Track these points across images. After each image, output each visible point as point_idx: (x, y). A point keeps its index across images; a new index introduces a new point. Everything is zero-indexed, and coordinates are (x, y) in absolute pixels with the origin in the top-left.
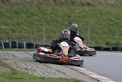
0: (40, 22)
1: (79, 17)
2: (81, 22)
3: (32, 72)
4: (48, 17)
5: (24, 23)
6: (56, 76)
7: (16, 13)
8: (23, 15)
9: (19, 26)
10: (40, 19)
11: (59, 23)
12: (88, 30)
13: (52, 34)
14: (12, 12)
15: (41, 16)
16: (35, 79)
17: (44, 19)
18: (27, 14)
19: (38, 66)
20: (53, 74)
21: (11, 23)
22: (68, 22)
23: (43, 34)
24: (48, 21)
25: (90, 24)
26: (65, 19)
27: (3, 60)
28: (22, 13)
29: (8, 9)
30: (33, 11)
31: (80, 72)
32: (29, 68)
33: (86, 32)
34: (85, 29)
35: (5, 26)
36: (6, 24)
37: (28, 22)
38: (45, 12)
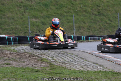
0: (70, 13)
1: (108, 6)
2: (110, 11)
3: (70, 66)
4: (77, 8)
5: (53, 15)
6: (94, 69)
7: (45, 6)
8: (52, 7)
9: (49, 18)
10: (70, 11)
11: (88, 13)
12: (118, 18)
13: (82, 24)
14: (41, 5)
15: (70, 7)
16: (74, 73)
17: (73, 10)
18: (57, 6)
19: (75, 60)
20: (91, 67)
21: (42, 15)
22: (97, 12)
23: (73, 25)
24: (77, 12)
25: (119, 12)
26: (94, 9)
27: (40, 55)
28: (52, 5)
29: (37, 2)
30: (62, 3)
31: (117, 64)
32: (66, 62)
33: (115, 21)
34: (114, 18)
35: (35, 19)
36: (36, 17)
37: (58, 14)
38: (74, 3)
